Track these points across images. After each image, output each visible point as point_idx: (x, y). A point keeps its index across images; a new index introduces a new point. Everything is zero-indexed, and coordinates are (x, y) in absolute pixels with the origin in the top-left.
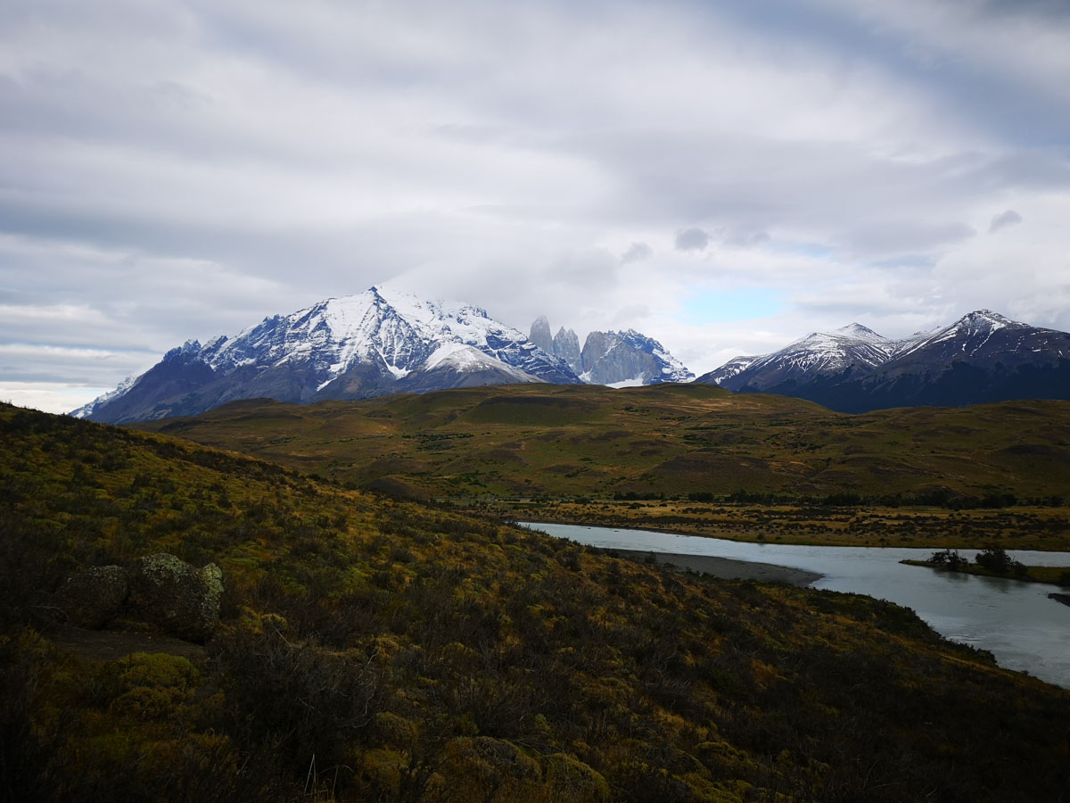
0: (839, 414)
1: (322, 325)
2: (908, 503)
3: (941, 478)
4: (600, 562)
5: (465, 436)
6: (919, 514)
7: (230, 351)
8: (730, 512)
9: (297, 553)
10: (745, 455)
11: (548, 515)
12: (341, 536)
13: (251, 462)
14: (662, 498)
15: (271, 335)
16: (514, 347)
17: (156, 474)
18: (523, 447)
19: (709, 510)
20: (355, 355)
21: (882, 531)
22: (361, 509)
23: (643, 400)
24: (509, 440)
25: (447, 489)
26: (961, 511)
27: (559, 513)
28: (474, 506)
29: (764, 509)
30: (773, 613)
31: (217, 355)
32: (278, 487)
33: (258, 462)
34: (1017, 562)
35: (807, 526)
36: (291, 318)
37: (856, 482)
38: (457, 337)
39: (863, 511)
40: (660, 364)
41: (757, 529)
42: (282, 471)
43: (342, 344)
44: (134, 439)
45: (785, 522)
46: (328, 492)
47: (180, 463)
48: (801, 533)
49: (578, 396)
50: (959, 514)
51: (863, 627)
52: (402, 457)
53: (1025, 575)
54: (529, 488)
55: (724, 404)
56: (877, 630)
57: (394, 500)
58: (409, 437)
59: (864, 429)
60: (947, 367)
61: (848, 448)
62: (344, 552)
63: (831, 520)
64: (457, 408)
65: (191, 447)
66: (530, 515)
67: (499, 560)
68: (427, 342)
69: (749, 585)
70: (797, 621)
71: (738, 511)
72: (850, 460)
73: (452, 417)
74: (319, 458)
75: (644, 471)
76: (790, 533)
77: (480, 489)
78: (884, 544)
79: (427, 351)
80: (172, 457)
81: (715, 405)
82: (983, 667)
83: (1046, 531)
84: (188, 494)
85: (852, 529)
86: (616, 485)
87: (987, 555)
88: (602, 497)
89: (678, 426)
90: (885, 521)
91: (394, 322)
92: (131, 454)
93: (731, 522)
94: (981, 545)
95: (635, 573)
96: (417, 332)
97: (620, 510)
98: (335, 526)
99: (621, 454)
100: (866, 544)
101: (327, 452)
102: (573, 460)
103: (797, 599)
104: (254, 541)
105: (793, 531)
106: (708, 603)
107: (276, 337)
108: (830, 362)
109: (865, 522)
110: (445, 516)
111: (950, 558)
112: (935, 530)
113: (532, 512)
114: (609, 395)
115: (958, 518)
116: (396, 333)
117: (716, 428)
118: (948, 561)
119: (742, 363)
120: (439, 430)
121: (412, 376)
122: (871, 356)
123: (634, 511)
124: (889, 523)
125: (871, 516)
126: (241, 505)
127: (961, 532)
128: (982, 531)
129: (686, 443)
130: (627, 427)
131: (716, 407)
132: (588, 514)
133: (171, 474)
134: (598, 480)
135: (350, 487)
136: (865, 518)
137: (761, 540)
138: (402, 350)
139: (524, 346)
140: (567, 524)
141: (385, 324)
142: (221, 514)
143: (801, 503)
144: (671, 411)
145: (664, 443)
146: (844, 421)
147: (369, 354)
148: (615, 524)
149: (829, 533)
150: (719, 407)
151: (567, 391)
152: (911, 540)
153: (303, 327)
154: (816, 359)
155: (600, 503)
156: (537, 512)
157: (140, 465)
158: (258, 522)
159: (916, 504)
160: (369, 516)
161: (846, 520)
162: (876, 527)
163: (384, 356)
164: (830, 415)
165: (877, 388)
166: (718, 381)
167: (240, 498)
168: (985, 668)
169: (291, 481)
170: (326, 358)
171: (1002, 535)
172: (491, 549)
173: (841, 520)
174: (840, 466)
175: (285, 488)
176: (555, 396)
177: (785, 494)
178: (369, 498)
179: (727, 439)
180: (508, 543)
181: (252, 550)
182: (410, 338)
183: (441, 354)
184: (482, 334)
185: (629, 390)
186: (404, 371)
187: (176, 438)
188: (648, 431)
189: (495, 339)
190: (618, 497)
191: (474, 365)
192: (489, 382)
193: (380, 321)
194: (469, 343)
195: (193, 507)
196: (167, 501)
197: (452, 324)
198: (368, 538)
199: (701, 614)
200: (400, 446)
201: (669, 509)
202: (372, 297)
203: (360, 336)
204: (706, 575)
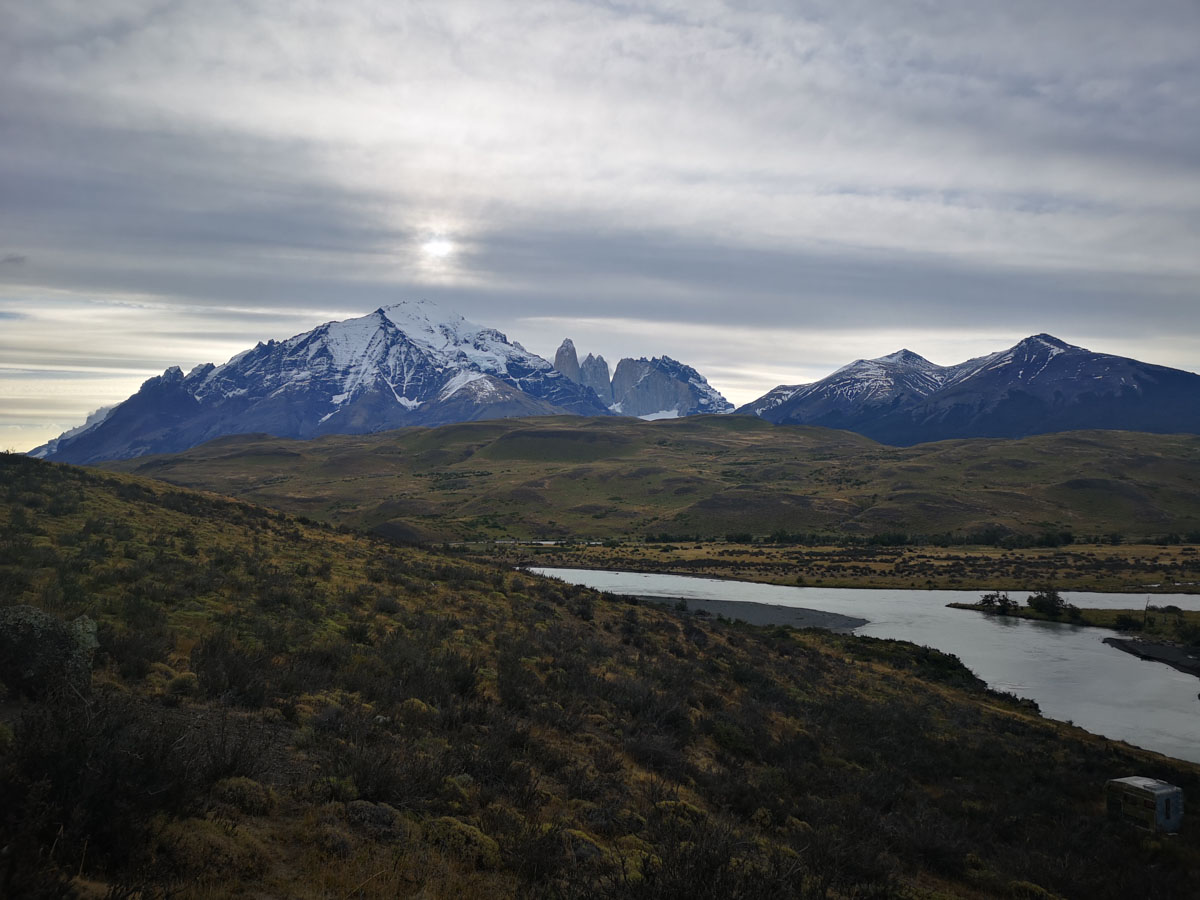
0: (885, 447)
1: (323, 352)
2: (959, 542)
3: (995, 515)
4: (617, 609)
5: (482, 474)
6: (969, 554)
7: (218, 380)
8: (769, 554)
9: (264, 606)
10: (786, 493)
11: (573, 559)
12: (321, 584)
13: (231, 504)
14: (697, 540)
15: (264, 363)
16: (537, 375)
17: (112, 518)
18: (546, 486)
19: (747, 552)
20: (360, 384)
21: (929, 572)
22: (351, 555)
23: (678, 433)
24: (531, 479)
25: (462, 533)
26: (1015, 551)
27: (584, 558)
28: (492, 551)
29: (805, 550)
30: (803, 661)
31: (202, 385)
32: (257, 532)
33: (238, 504)
34: (1070, 605)
35: (850, 568)
36: (287, 344)
37: (904, 520)
38: (474, 365)
39: (910, 551)
40: (697, 394)
41: (796, 572)
42: (265, 514)
43: (345, 372)
44: (92, 480)
45: (826, 564)
46: (316, 537)
47: (144, 506)
48: (843, 576)
49: (609, 430)
50: (1013, 554)
51: (901, 676)
52: (412, 498)
53: (1079, 619)
54: (553, 531)
55: (765, 437)
56: (916, 679)
57: (392, 544)
58: (420, 476)
59: (912, 463)
60: (1003, 396)
61: (895, 484)
62: (323, 602)
63: (875, 561)
64: (474, 443)
65: (160, 489)
66: (553, 560)
67: (501, 610)
68: (441, 370)
69: (783, 633)
70: (829, 671)
71: (777, 553)
72: (897, 497)
73: (469, 453)
74: (319, 500)
75: (677, 511)
76: (832, 575)
77: (498, 533)
78: (931, 586)
79: (441, 380)
80: (134, 500)
81: (755, 438)
82: (1025, 717)
83: (1103, 571)
84: (147, 541)
85: (898, 570)
86: (648, 526)
87: (1039, 597)
88: (632, 539)
89: (715, 461)
90: (933, 562)
91: (404, 349)
92: (85, 496)
93: (769, 564)
94: (1033, 587)
95: (654, 621)
96: (430, 359)
97: (652, 553)
98: (317, 575)
99: (654, 492)
100: (912, 587)
101: (328, 493)
102: (601, 500)
103: (833, 646)
104: (216, 592)
105: (835, 573)
106: (731, 652)
107: (271, 365)
108: (878, 390)
109: (912, 563)
110: (448, 561)
111: (1000, 601)
112: (985, 571)
113: (555, 557)
114: (639, 428)
115: (1011, 558)
116: (405, 360)
117: (755, 463)
118: (998, 604)
119: (785, 393)
120: (454, 467)
121: (424, 408)
122: (922, 384)
123: (665, 554)
124: (937, 563)
125: (919, 557)
126: (209, 552)
127: (1013, 573)
128: (1036, 572)
129: (724, 480)
130: (661, 463)
131: (756, 441)
132: (616, 559)
133: (130, 519)
134: (628, 520)
135: (343, 530)
136: (912, 558)
137: (801, 583)
138: (413, 379)
139: (548, 375)
140: (593, 569)
141: (393, 350)
142: (182, 562)
143: (844, 544)
144: (708, 445)
145: (700, 481)
146: (892, 455)
147: (376, 383)
148: (645, 568)
149: (872, 575)
150: (760, 441)
151: (596, 424)
152: (960, 582)
153: (301, 353)
154: (863, 387)
155: (631, 546)
156: (561, 557)
157: (95, 509)
158: (226, 570)
159: (968, 544)
160: (359, 562)
161: (892, 561)
162: (923, 569)
163: (392, 386)
164: (878, 448)
165: (928, 419)
166: (759, 412)
167: (210, 544)
168: (1027, 718)
169: (276, 525)
170: (328, 388)
171: (1057, 576)
172: (494, 598)
173: (886, 561)
174: (887, 503)
175: (266, 533)
176: (582, 429)
177: (828, 533)
178: (363, 544)
179: (767, 476)
180: (514, 590)
181: (212, 602)
182: (421, 367)
183: (456, 384)
184: (502, 361)
185: (663, 424)
186: (415, 403)
187: (146, 480)
188: (683, 466)
189: (517, 367)
190: (650, 539)
191: (493, 396)
192: (510, 415)
193: (387, 348)
194: (487, 371)
195: (150, 556)
196: (120, 549)
197: (469, 350)
198: (352, 587)
199: (722, 663)
200: (410, 486)
201: (704, 552)
202: (378, 321)
203: (366, 364)
204: (738, 622)
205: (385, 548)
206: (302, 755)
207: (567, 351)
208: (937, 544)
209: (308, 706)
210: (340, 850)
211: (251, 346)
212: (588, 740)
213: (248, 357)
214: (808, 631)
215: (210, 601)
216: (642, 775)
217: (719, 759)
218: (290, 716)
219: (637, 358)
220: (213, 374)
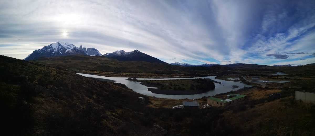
0: (119, 61)
1: (51, 47)
2: (127, 72)
3: (130, 69)
5: (70, 62)
6: (127, 74)
9: (45, 76)
10: (108, 66)
12: (51, 74)
13: (42, 65)
16: (77, 50)
18: (78, 63)
19: (102, 73)
20: (56, 51)
22: (54, 70)
23: (95, 58)
24: (76, 62)
25: (68, 68)
26: (132, 73)
27: (82, 72)
29: (109, 73)
30: (108, 86)
31: (39, 52)
36: (47, 46)
37: (121, 70)
40: (97, 53)
42: (45, 66)
43: (54, 49)
44: (29, 62)
46: (51, 68)
49: (86, 57)
51: (119, 87)
53: (138, 81)
54: (79, 69)
58: (63, 62)
59: (122, 63)
60: (132, 56)
61: (120, 65)
65: (35, 63)
67: (72, 78)
68: (65, 49)
70: (111, 86)
71: (106, 73)
73: (68, 59)
74: (51, 64)
75: (94, 67)
77: (72, 69)
78: (123, 77)
87: (134, 78)
89: (99, 61)
91: (61, 46)
97: (91, 72)
99: (91, 65)
102: (85, 65)
103: (112, 84)
106: (100, 84)
107: (46, 49)
108: (119, 54)
110: (66, 72)
111: (130, 79)
112: (129, 75)
114: (90, 57)
116: (61, 48)
117: (104, 62)
120: (67, 61)
126: (39, 70)
127: (132, 76)
128: (134, 76)
129: (100, 64)
130: (92, 61)
131: (104, 59)
133: (32, 66)
134: (88, 68)
135: (54, 68)
136: (121, 74)
137: (109, 76)
138: (62, 50)
139: (79, 50)
142: (37, 71)
143: (114, 72)
144: (99, 59)
145: (97, 64)
151: (84, 56)
152: (126, 77)
153: (49, 47)
154: (117, 54)
155: (88, 71)
157: (29, 65)
158: (41, 72)
160: (55, 71)
161: (119, 74)
163: (59, 51)
165: (124, 58)
166: (105, 56)
170: (52, 51)
171: (136, 76)
172: (71, 76)
174: (119, 68)
176: (82, 56)
177: (112, 71)
178: (56, 69)
179: (106, 64)
180: (74, 75)
182: (63, 48)
183: (67, 51)
184: (73, 48)
185: (93, 56)
186: (62, 53)
187: (33, 62)
188: (95, 62)
189: (75, 48)
190: (91, 70)
191: (72, 52)
192: (74, 54)
193: (59, 46)
194: (71, 49)
195: (34, 70)
196: (31, 69)
197: (69, 47)
198: (54, 74)
199: (98, 86)
200: (61, 63)
201: (97, 72)
202: (58, 43)
203: (56, 48)
204: (101, 81)
205: (58, 70)
206: (48, 92)
207: (81, 47)
208: (124, 72)
209: (49, 87)
210: (51, 102)
211: (44, 47)
212: (81, 93)
213: (43, 48)
214: (109, 82)
215: (39, 75)
216: (87, 98)
217: (97, 97)
218: (47, 88)
219: (90, 48)
220: (40, 50)
